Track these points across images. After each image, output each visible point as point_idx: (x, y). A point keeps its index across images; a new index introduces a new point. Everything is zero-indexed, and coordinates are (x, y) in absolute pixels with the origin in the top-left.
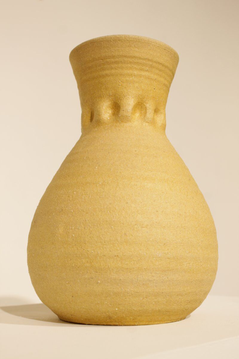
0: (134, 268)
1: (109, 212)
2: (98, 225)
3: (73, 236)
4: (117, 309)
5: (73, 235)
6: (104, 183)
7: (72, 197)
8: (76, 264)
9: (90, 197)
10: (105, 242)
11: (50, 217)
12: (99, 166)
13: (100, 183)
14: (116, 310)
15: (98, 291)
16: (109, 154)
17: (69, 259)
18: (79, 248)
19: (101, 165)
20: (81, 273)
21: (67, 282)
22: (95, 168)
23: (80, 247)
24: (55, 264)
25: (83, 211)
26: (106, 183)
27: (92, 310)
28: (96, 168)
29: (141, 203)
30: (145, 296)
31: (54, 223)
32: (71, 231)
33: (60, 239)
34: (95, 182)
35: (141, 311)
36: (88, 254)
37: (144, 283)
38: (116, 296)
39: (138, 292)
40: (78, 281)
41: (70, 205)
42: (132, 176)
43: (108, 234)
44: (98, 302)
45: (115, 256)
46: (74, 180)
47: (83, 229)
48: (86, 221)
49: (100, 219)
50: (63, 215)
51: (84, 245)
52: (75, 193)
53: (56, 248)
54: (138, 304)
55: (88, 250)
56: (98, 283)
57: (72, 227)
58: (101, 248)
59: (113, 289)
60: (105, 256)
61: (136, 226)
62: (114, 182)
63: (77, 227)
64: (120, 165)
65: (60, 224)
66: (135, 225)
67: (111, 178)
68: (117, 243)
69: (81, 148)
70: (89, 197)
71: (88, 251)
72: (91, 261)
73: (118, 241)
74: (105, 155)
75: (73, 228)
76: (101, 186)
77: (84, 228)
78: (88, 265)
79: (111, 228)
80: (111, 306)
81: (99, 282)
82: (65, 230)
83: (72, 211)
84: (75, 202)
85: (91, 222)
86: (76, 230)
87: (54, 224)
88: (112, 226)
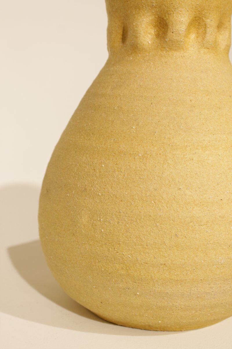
0: (186, 280)
1: (153, 202)
2: (138, 221)
3: (102, 231)
4: (160, 322)
5: (102, 230)
6: (146, 155)
7: (100, 172)
8: (107, 269)
9: (126, 176)
10: (147, 246)
11: (68, 195)
12: (138, 125)
13: (140, 155)
14: (159, 322)
15: (136, 303)
16: (152, 106)
17: (97, 261)
18: (110, 249)
19: (140, 124)
20: (114, 280)
21: (94, 287)
22: (132, 128)
23: (111, 248)
24: (77, 262)
25: (116, 197)
26: (149, 156)
27: (126, 319)
28: (134, 127)
29: (200, 188)
30: (198, 309)
31: (75, 207)
32: (99, 223)
33: (83, 231)
34: (132, 153)
35: (191, 322)
36: (123, 258)
37: (198, 296)
38: (161, 310)
39: (190, 305)
40: (110, 289)
41: (97, 184)
42: (186, 144)
43: (152, 234)
44: (136, 314)
45: (161, 264)
46: (102, 144)
47: (116, 223)
48: (120, 213)
49: (140, 212)
50: (87, 198)
51: (118, 246)
52: (103, 165)
53: (78, 242)
54: (188, 318)
55: (123, 253)
56: (136, 295)
57: (100, 217)
58: (142, 253)
59: (157, 302)
60: (146, 263)
61: (191, 224)
62: (160, 154)
63: (108, 220)
64: (168, 126)
65: (83, 210)
66: (191, 222)
67: (156, 148)
68: (165, 247)
69: (110, 87)
70: (124, 175)
71: (123, 254)
72: (128, 268)
73: (165, 245)
74: (146, 107)
75: (102, 220)
76: (141, 160)
77: (118, 223)
78: (123, 272)
79: (157, 226)
80: (152, 318)
81: (138, 293)
82: (91, 221)
83: (100, 194)
84: (103, 181)
85: (127, 215)
86: (105, 223)
87: (74, 208)
88: (158, 224)
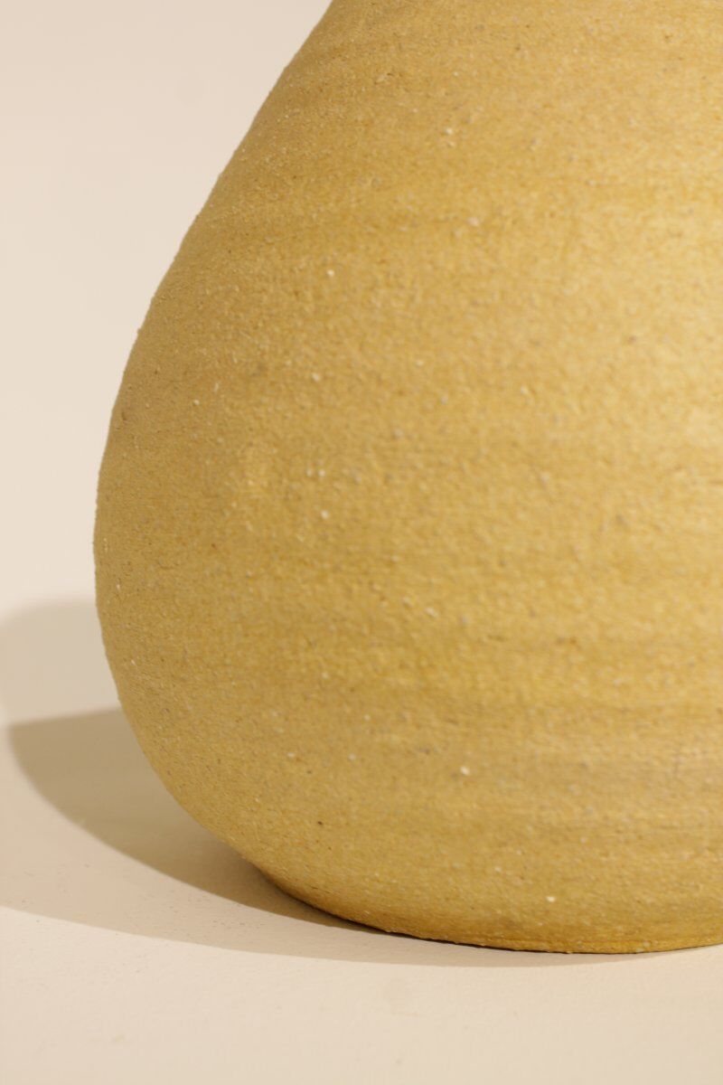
0: (660, 709)
1: (525, 390)
2: (466, 465)
3: (320, 519)
4: (551, 899)
5: (325, 515)
6: (497, 222)
7: (318, 297)
8: (341, 673)
9: (419, 300)
10: (502, 564)
11: (197, 402)
12: (465, 122)
13: (475, 222)
14: (547, 902)
15: (456, 814)
16: (518, 55)
17: (303, 643)
18: (355, 587)
19: (473, 119)
20: (367, 717)
21: (292, 755)
22: (444, 134)
23: (360, 583)
24: (225, 656)
25: (380, 382)
26: (508, 223)
27: (417, 892)
28: (450, 131)
29: (710, 339)
30: (706, 843)
31: (220, 440)
32: (311, 487)
33: (250, 528)
34: (442, 217)
35: (676, 905)
36: (405, 621)
37: (709, 781)
38: (556, 843)
39: (675, 823)
40: (352, 757)
41: (306, 342)
42: (652, 182)
43: (522, 516)
44: (457, 865)
45: (560, 642)
46: (326, 203)
47: (379, 482)
48: (394, 438)
49: (475, 431)
50: (265, 400)
51: (386, 570)
52: (331, 273)
53: (229, 574)
54: (664, 880)
55: (407, 600)
56: (456, 776)
57: (315, 465)
58: (483, 598)
59: (542, 808)
60: (500, 639)
61: (680, 476)
62: (552, 215)
63: (345, 471)
64: (583, 118)
65: (250, 444)
66: (678, 468)
67: (535, 195)
68: (574, 567)
69: (362, 21)
70: (412, 299)
71: (406, 606)
72: (424, 663)
73: (577, 560)
74: (496, 61)
75: (322, 473)
76: (478, 240)
77: (387, 479)
78: (405, 680)
79: (541, 484)
80: (519, 882)
81: (465, 771)
82: (280, 482)
83: (317, 377)
84: (331, 327)
85: (422, 446)
86: (337, 485)
87: (218, 444)
88: (546, 476)
